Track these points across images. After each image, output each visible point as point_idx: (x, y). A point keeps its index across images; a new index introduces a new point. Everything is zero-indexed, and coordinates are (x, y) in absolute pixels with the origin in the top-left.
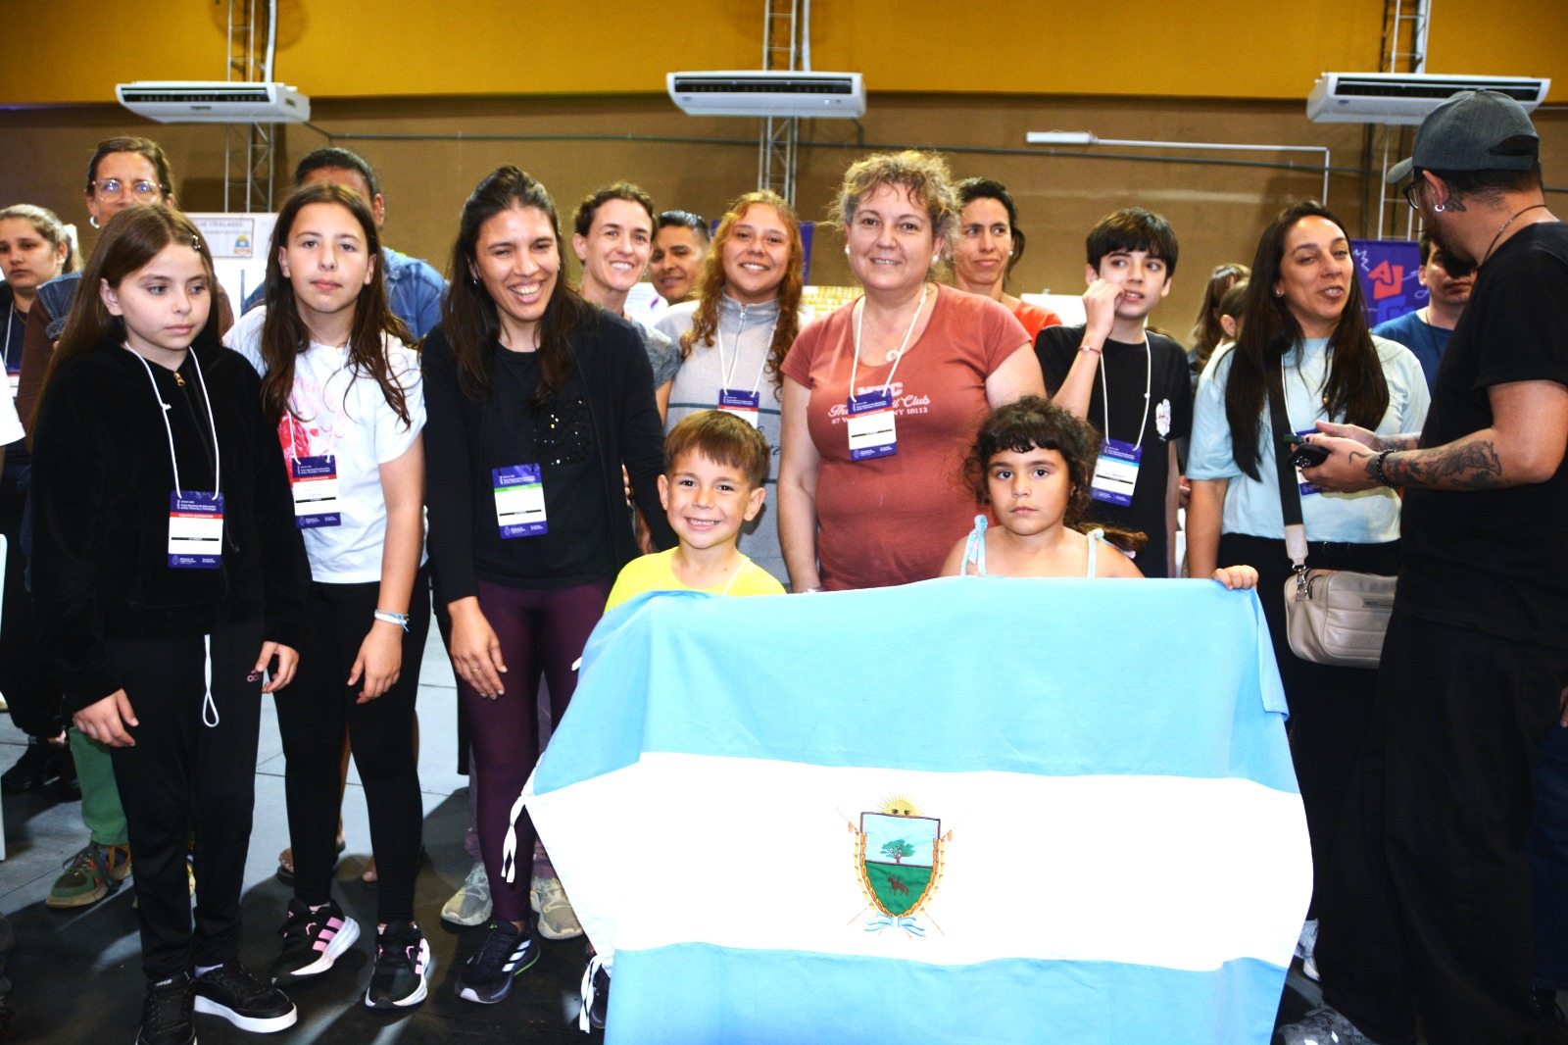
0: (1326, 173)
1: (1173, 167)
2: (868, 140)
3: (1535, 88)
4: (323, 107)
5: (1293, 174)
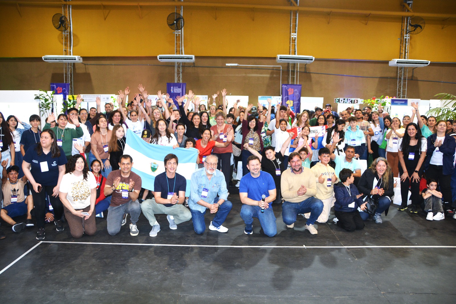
0: (281, 71)
2: (196, 65)
3: (312, 59)
5: (275, 71)
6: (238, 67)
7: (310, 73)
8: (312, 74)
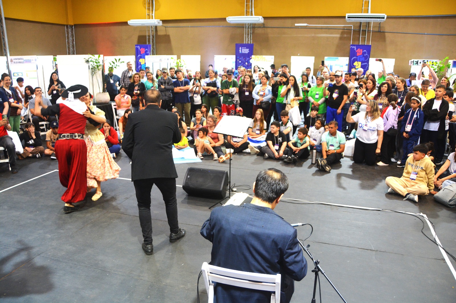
0: (352, 31)
1: (323, 30)
2: (265, 26)
3: (384, 17)
4: (164, 21)
5: (346, 31)
6: (307, 27)
7: (384, 32)
8: (386, 34)
